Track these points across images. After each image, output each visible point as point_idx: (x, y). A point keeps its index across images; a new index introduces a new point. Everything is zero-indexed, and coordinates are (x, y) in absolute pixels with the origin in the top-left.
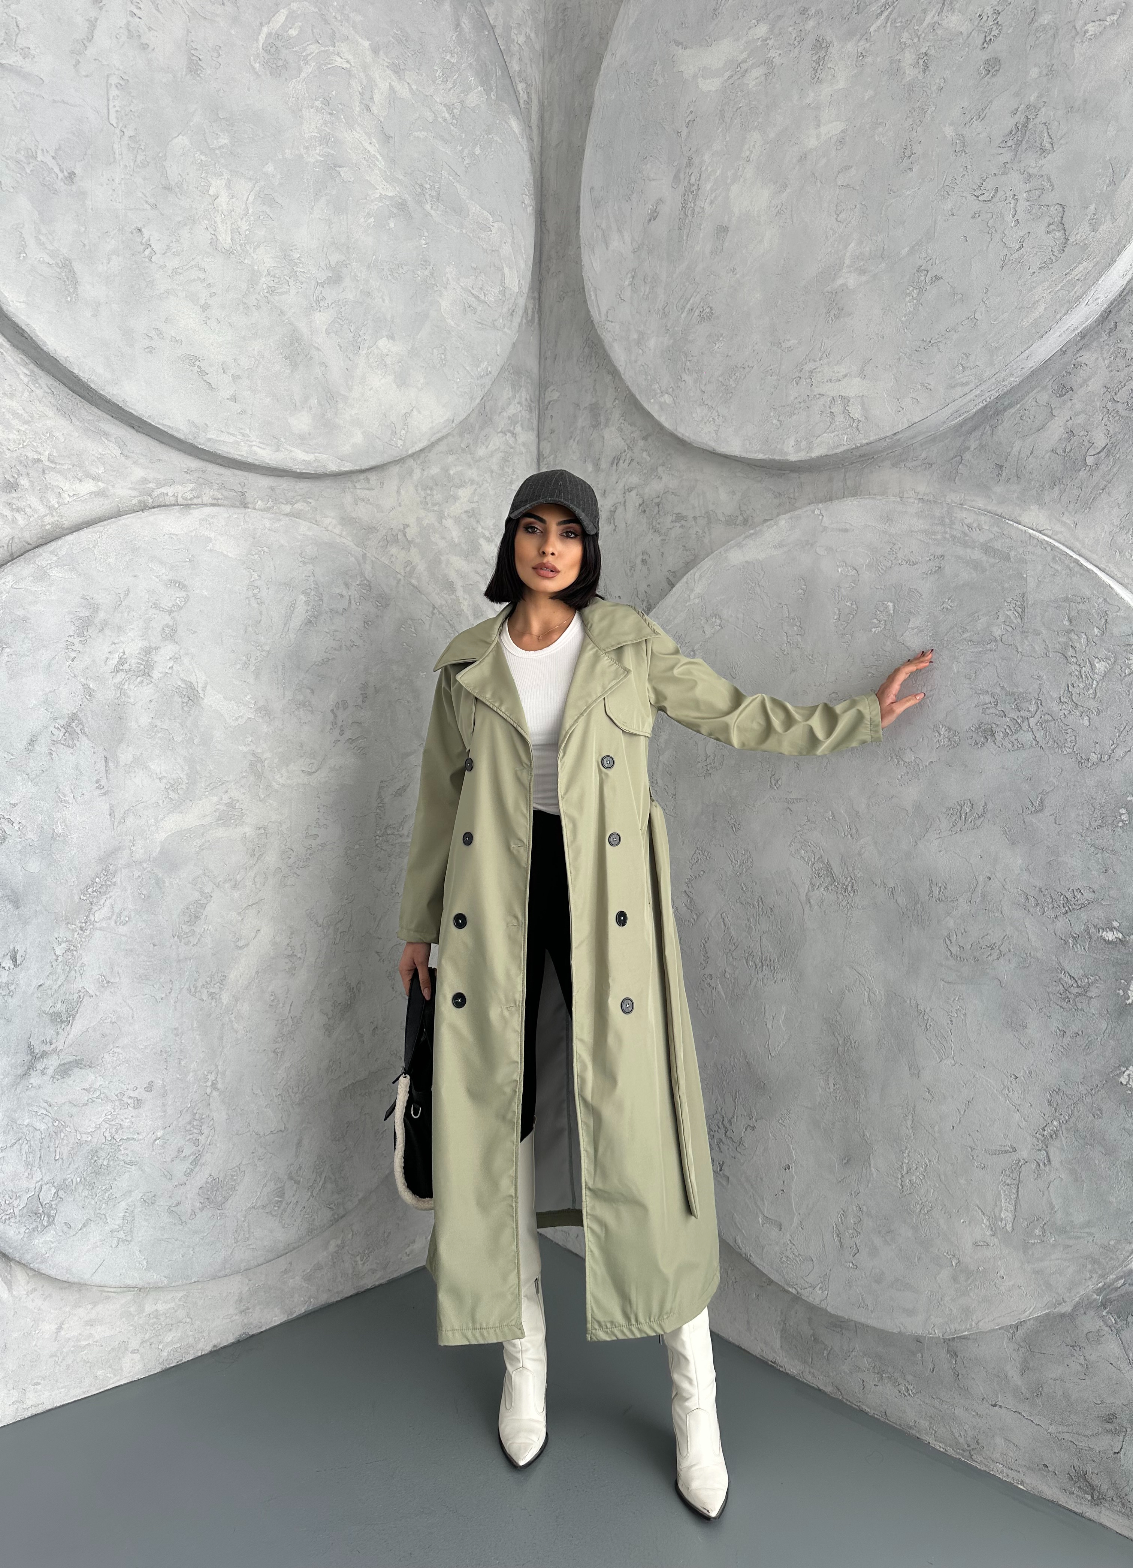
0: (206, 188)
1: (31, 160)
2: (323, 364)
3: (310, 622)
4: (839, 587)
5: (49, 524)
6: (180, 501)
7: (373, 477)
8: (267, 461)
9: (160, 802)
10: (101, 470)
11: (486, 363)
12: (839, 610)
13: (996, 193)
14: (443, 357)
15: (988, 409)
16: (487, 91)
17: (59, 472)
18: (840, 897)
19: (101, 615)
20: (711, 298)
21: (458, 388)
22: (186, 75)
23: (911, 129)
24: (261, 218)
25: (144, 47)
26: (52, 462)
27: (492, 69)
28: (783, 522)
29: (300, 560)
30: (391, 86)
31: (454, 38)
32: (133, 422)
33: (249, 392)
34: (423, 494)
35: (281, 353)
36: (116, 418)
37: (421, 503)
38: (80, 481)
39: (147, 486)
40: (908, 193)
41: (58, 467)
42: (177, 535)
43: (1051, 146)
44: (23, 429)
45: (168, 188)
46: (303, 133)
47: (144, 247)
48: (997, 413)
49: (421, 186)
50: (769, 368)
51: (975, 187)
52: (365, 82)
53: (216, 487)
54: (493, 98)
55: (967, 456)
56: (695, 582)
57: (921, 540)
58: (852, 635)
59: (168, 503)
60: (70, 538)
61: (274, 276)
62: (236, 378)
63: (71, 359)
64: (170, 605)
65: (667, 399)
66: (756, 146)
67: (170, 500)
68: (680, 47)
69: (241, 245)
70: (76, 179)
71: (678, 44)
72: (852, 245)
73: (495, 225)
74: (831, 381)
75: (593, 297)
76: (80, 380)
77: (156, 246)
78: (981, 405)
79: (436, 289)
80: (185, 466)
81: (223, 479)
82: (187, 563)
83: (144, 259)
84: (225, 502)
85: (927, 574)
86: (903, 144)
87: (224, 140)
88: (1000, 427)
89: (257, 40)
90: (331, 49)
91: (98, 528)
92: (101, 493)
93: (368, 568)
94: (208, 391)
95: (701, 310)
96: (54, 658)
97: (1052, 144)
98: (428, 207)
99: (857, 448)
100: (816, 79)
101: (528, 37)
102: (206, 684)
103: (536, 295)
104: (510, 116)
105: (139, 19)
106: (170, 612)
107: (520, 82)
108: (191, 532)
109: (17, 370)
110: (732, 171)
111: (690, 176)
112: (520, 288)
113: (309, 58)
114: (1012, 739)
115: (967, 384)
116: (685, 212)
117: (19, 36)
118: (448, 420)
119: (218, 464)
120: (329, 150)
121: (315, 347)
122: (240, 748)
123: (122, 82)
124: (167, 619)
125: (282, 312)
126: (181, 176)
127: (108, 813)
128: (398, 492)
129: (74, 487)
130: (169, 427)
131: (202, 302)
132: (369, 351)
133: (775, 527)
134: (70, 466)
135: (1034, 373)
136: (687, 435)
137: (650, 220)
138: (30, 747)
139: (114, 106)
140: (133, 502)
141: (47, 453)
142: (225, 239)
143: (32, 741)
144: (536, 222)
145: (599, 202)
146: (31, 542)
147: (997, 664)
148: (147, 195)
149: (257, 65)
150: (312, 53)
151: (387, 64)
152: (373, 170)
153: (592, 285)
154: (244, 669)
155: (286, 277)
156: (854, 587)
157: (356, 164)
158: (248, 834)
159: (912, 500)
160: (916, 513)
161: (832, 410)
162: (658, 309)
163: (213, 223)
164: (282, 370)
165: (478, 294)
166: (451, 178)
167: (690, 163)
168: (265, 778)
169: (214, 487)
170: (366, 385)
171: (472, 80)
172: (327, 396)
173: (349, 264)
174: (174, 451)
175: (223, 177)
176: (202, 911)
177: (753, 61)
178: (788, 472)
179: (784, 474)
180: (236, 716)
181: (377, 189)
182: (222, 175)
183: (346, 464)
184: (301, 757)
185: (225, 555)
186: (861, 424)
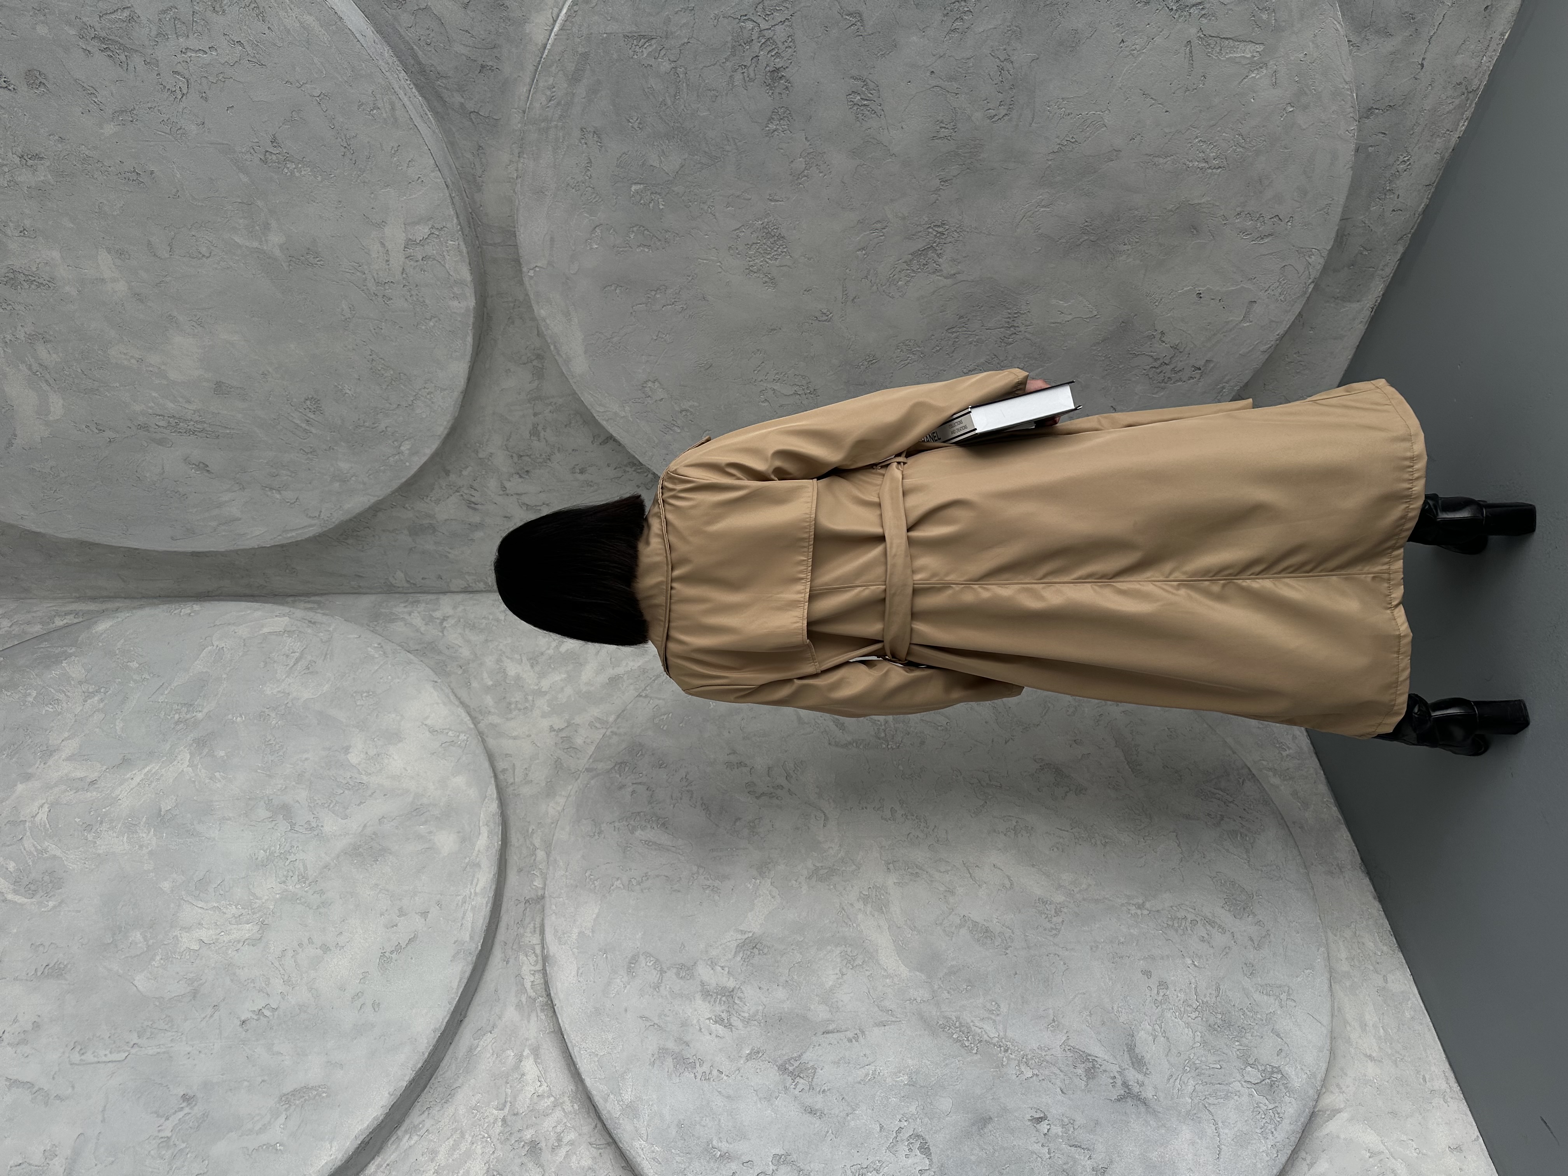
0: (192, 953)
1: (171, 1143)
2: (381, 820)
3: (663, 824)
4: (614, 247)
5: (572, 1106)
6: (539, 967)
7: (501, 765)
8: (491, 876)
9: (868, 973)
10: (511, 1053)
11: (369, 649)
12: (638, 246)
13: (179, 74)
14: (365, 694)
15: (419, 82)
16: (68, 656)
17: (515, 1098)
18: (948, 240)
19: (671, 1045)
20: (295, 400)
21: (398, 678)
22: (66, 980)
23: (106, 173)
24: (222, 892)
25: (36, 1026)
26: (505, 1106)
27: (41, 652)
28: (543, 313)
29: (597, 837)
30: (68, 759)
31: (9, 694)
32: (456, 1021)
33: (417, 898)
34: (515, 713)
35: (372, 865)
36: (453, 1040)
37: (525, 714)
38: (523, 1075)
39: (524, 1003)
40: (178, 175)
41: (509, 1099)
42: (579, 968)
43: (125, 10)
44: (470, 1138)
45: (195, 994)
46: (124, 852)
47: (262, 1017)
48: (423, 71)
49: (177, 723)
50: (373, 331)
51: (172, 99)
52: (63, 787)
53: (521, 931)
54: (74, 649)
55: (470, 106)
56: (607, 411)
57: (564, 154)
58: (667, 231)
59: (542, 981)
60: (588, 1082)
61: (287, 877)
62: (402, 913)
63: (392, 1090)
64: (654, 972)
65: (406, 447)
66: (125, 351)
67: (539, 977)
68: (13, 441)
69: (254, 913)
70: (191, 1094)
71: (10, 444)
72: (237, 239)
73: (215, 643)
74: (387, 261)
75: (294, 534)
76: (413, 1079)
77: (260, 1004)
78: (414, 90)
79: (290, 705)
80: (501, 965)
81: (512, 923)
82: (609, 956)
83: (276, 1017)
84: (539, 919)
85: (601, 147)
86: (123, 181)
88: (439, 68)
89: (22, 905)
90: (28, 824)
91: (575, 1052)
92: (536, 1052)
93: (600, 766)
94: (418, 942)
95: (308, 410)
96: (719, 1092)
97: (124, 8)
98: (200, 716)
99: (462, 229)
100: (50, 284)
102: (737, 931)
103: (290, 599)
104: (94, 631)
106: (662, 972)
107: (53, 622)
108: (574, 953)
109: (405, 1148)
110: (153, 378)
111: (159, 426)
112: (284, 615)
113: (39, 848)
114: (783, 47)
115: (392, 104)
116: (199, 432)
117: (31, 1162)
118: (434, 687)
119: (497, 928)
120: (142, 823)
121: (362, 831)
122: (804, 892)
123: (77, 1049)
125: (326, 867)
126: (180, 980)
127: (883, 1028)
128: (515, 738)
129: (531, 1082)
130: (460, 980)
131: (319, 952)
132: (364, 773)
133: (548, 321)
134: (508, 1086)
135: (379, 31)
136: (445, 423)
137: (208, 471)
138: (818, 1114)
139: (106, 1055)
140: (543, 1017)
141: (495, 1112)
142: (248, 930)
143: (812, 1111)
144: (210, 601)
145: (188, 529)
146: (594, 1124)
147: (700, 66)
148: (203, 1016)
149: (51, 904)
150: (34, 845)
151: (42, 764)
152: (162, 775)
153: (280, 535)
154: (719, 891)
155: (286, 864)
156: (614, 230)
157: (157, 794)
158: (896, 881)
159: (520, 165)
160: (534, 160)
161: (420, 259)
162: (306, 459)
163: (231, 944)
164: (389, 864)
165: (294, 660)
166: (166, 693)
167: (144, 427)
168: (834, 865)
169: (522, 932)
170: (401, 774)
171: (55, 672)
172: (416, 816)
173: (268, 797)
174: (484, 977)
175: (179, 935)
176: (980, 925)
177: (30, 357)
178: (485, 309)
179: (487, 314)
180: (769, 897)
181: (183, 771)
182: (176, 936)
183: (489, 792)
184: (809, 828)
185: (597, 917)
186: (435, 225)
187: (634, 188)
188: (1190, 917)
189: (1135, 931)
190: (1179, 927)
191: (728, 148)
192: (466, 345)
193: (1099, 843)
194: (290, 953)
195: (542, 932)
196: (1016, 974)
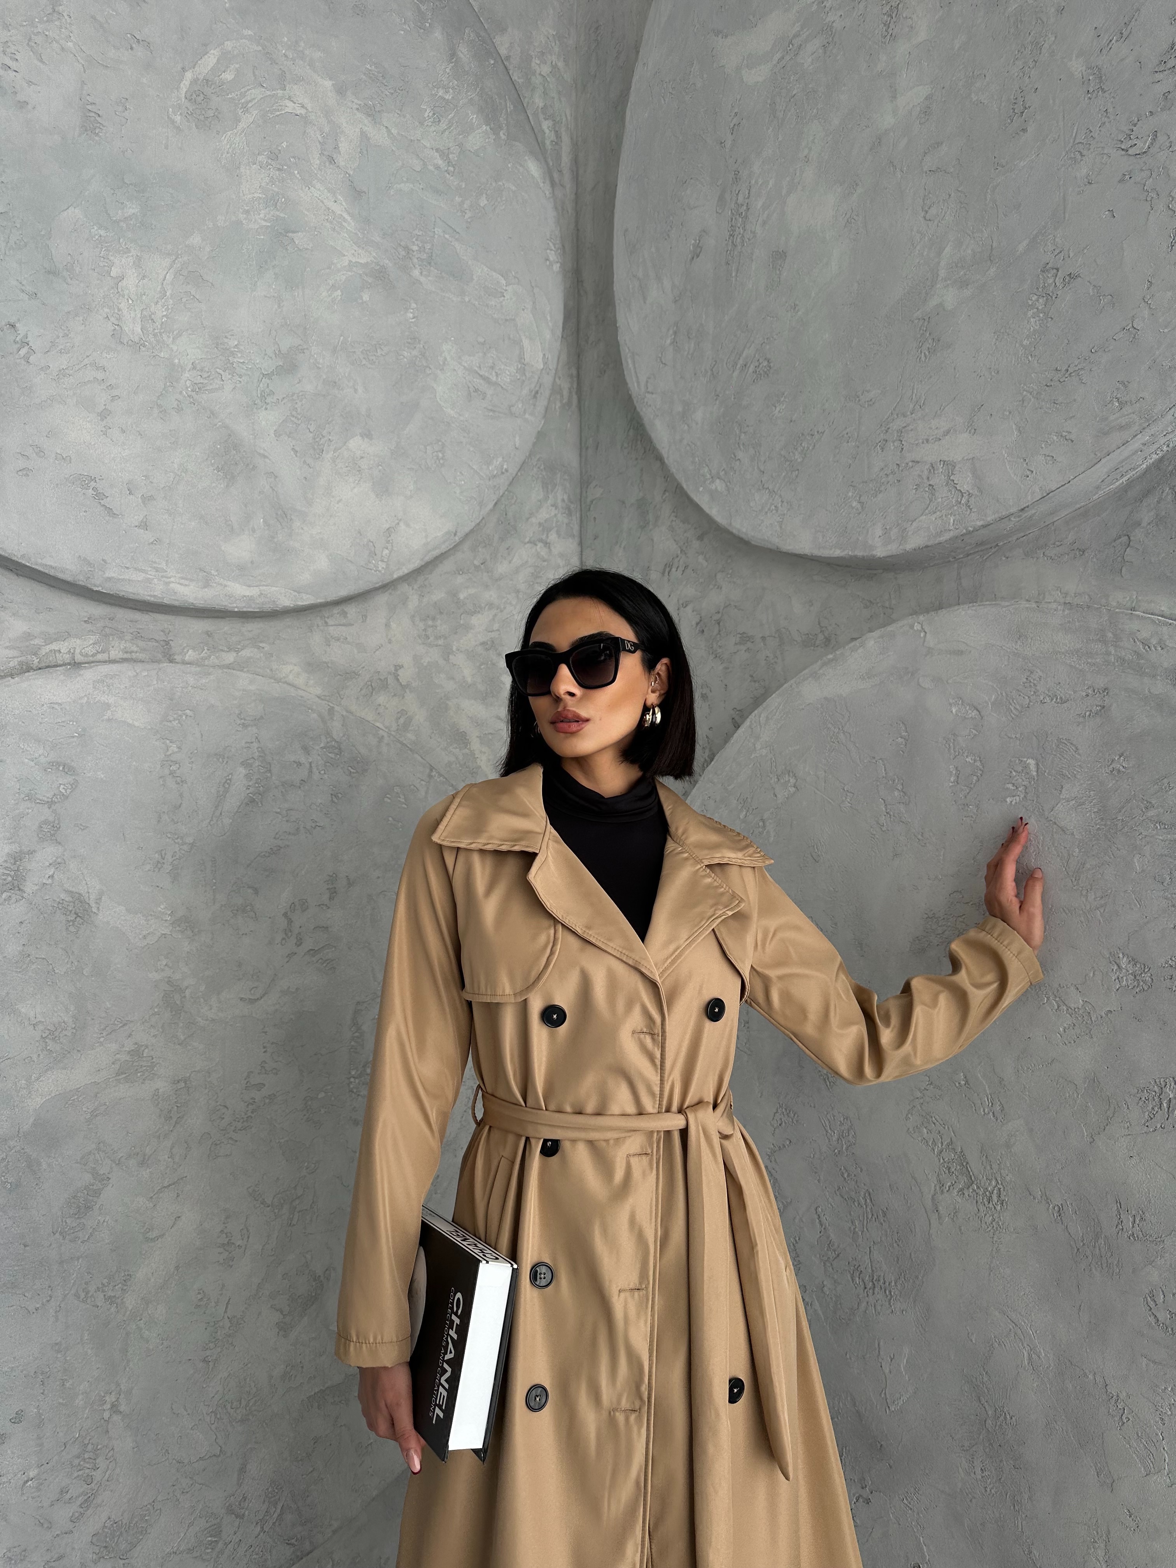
0: (106, 268)
2: (273, 475)
3: (253, 801)
4: (954, 734)
6: (79, 658)
7: (349, 611)
8: (191, 600)
9: (35, 1057)
11: (500, 459)
12: (957, 768)
13: (1154, 140)
14: (440, 455)
16: (496, 131)
18: (981, 1207)
20: (768, 347)
21: (462, 492)
22: (80, 136)
23: (1021, 74)
24: (184, 300)
27: (500, 103)
28: (871, 643)
29: (239, 722)
30: (363, 133)
31: (448, 70)
33: (166, 516)
34: (421, 625)
37: (419, 636)
39: (32, 642)
40: (1022, 164)
42: (60, 704)
45: (53, 272)
46: (241, 194)
47: (18, 346)
49: (407, 249)
50: (845, 432)
51: (1121, 137)
52: (327, 129)
53: (129, 637)
54: (503, 137)
55: (1138, 534)
56: (761, 727)
57: (1071, 666)
58: (978, 806)
59: (60, 662)
61: (202, 370)
62: (147, 499)
64: (50, 795)
65: (719, 485)
66: (816, 141)
68: (720, 36)
69: (155, 335)
71: (717, 33)
72: (948, 250)
73: (510, 288)
74: (927, 441)
75: (631, 365)
77: (36, 344)
78: (1155, 457)
79: (428, 371)
80: (85, 614)
81: (139, 626)
82: (75, 739)
83: (18, 361)
84: (141, 656)
85: (1084, 717)
86: (1012, 97)
87: (132, 209)
89: (178, 88)
90: (280, 92)
93: (336, 726)
94: (107, 518)
95: (757, 364)
98: (416, 273)
99: (969, 533)
100: (888, 37)
101: (554, 67)
102: (101, 894)
103: (574, 372)
104: (526, 158)
105: (15, 73)
106: (50, 803)
107: (546, 119)
108: (81, 698)
110: (788, 179)
111: (737, 194)
112: (545, 363)
113: (250, 105)
115: (1128, 426)
116: (733, 242)
120: (278, 213)
121: (259, 454)
122: (150, 976)
124: (46, 813)
125: (212, 413)
126: (71, 257)
128: (387, 625)
130: (51, 567)
131: (101, 408)
132: (336, 454)
133: (860, 650)
136: (744, 530)
137: (693, 258)
140: (12, 664)
142: (133, 328)
145: (635, 246)
148: (24, 282)
149: (178, 118)
150: (254, 99)
151: (358, 106)
152: (339, 233)
153: (629, 350)
154: (157, 870)
155: (218, 370)
156: (975, 735)
157: (315, 228)
158: (160, 1091)
159: (1054, 606)
160: (1061, 625)
161: (931, 483)
162: (705, 370)
163: (116, 311)
164: (214, 485)
165: (486, 374)
166: (447, 236)
167: (737, 179)
168: (186, 1012)
169: (126, 638)
170: (333, 497)
171: (474, 118)
172: (277, 514)
173: (307, 349)
174: (69, 596)
175: (131, 254)
176: (95, 1199)
177: (808, 33)
178: (881, 571)
179: (875, 574)
180: (144, 933)
181: (344, 256)
182: (129, 252)
183: (305, 596)
184: (239, 980)
185: (129, 725)
186: (973, 497)
187: (1032, 762)
188: (97, 1475)
189: (79, 1401)
190: (84, 1460)
191: (1091, 896)
192: (831, 549)
193: (208, 1353)
194: (100, 375)
195: (124, 660)
196: (25, 1246)
